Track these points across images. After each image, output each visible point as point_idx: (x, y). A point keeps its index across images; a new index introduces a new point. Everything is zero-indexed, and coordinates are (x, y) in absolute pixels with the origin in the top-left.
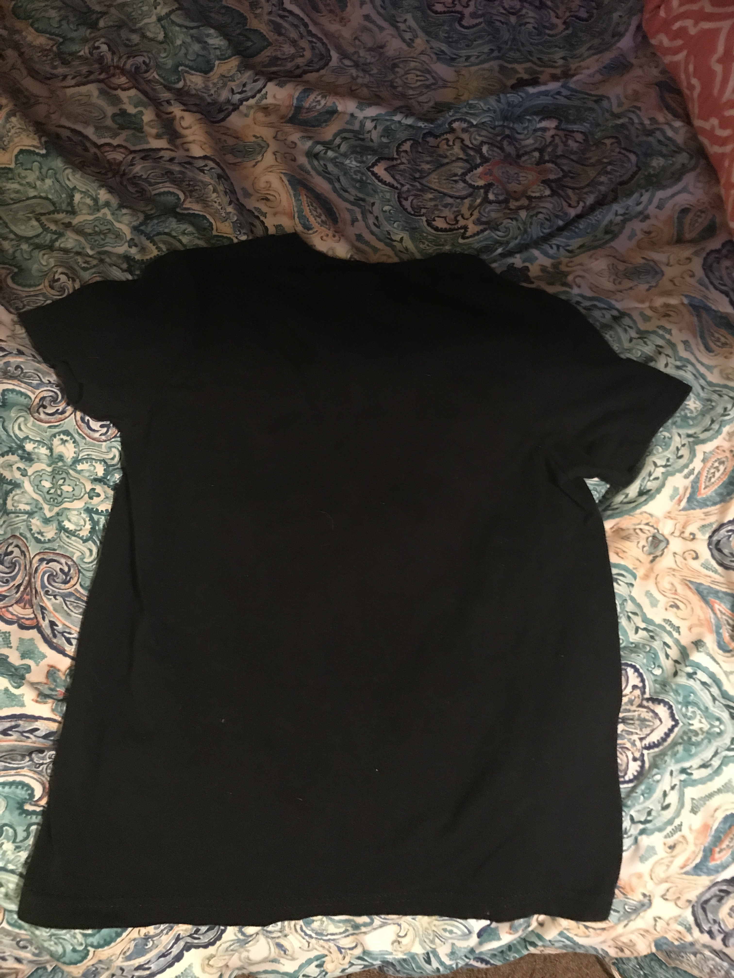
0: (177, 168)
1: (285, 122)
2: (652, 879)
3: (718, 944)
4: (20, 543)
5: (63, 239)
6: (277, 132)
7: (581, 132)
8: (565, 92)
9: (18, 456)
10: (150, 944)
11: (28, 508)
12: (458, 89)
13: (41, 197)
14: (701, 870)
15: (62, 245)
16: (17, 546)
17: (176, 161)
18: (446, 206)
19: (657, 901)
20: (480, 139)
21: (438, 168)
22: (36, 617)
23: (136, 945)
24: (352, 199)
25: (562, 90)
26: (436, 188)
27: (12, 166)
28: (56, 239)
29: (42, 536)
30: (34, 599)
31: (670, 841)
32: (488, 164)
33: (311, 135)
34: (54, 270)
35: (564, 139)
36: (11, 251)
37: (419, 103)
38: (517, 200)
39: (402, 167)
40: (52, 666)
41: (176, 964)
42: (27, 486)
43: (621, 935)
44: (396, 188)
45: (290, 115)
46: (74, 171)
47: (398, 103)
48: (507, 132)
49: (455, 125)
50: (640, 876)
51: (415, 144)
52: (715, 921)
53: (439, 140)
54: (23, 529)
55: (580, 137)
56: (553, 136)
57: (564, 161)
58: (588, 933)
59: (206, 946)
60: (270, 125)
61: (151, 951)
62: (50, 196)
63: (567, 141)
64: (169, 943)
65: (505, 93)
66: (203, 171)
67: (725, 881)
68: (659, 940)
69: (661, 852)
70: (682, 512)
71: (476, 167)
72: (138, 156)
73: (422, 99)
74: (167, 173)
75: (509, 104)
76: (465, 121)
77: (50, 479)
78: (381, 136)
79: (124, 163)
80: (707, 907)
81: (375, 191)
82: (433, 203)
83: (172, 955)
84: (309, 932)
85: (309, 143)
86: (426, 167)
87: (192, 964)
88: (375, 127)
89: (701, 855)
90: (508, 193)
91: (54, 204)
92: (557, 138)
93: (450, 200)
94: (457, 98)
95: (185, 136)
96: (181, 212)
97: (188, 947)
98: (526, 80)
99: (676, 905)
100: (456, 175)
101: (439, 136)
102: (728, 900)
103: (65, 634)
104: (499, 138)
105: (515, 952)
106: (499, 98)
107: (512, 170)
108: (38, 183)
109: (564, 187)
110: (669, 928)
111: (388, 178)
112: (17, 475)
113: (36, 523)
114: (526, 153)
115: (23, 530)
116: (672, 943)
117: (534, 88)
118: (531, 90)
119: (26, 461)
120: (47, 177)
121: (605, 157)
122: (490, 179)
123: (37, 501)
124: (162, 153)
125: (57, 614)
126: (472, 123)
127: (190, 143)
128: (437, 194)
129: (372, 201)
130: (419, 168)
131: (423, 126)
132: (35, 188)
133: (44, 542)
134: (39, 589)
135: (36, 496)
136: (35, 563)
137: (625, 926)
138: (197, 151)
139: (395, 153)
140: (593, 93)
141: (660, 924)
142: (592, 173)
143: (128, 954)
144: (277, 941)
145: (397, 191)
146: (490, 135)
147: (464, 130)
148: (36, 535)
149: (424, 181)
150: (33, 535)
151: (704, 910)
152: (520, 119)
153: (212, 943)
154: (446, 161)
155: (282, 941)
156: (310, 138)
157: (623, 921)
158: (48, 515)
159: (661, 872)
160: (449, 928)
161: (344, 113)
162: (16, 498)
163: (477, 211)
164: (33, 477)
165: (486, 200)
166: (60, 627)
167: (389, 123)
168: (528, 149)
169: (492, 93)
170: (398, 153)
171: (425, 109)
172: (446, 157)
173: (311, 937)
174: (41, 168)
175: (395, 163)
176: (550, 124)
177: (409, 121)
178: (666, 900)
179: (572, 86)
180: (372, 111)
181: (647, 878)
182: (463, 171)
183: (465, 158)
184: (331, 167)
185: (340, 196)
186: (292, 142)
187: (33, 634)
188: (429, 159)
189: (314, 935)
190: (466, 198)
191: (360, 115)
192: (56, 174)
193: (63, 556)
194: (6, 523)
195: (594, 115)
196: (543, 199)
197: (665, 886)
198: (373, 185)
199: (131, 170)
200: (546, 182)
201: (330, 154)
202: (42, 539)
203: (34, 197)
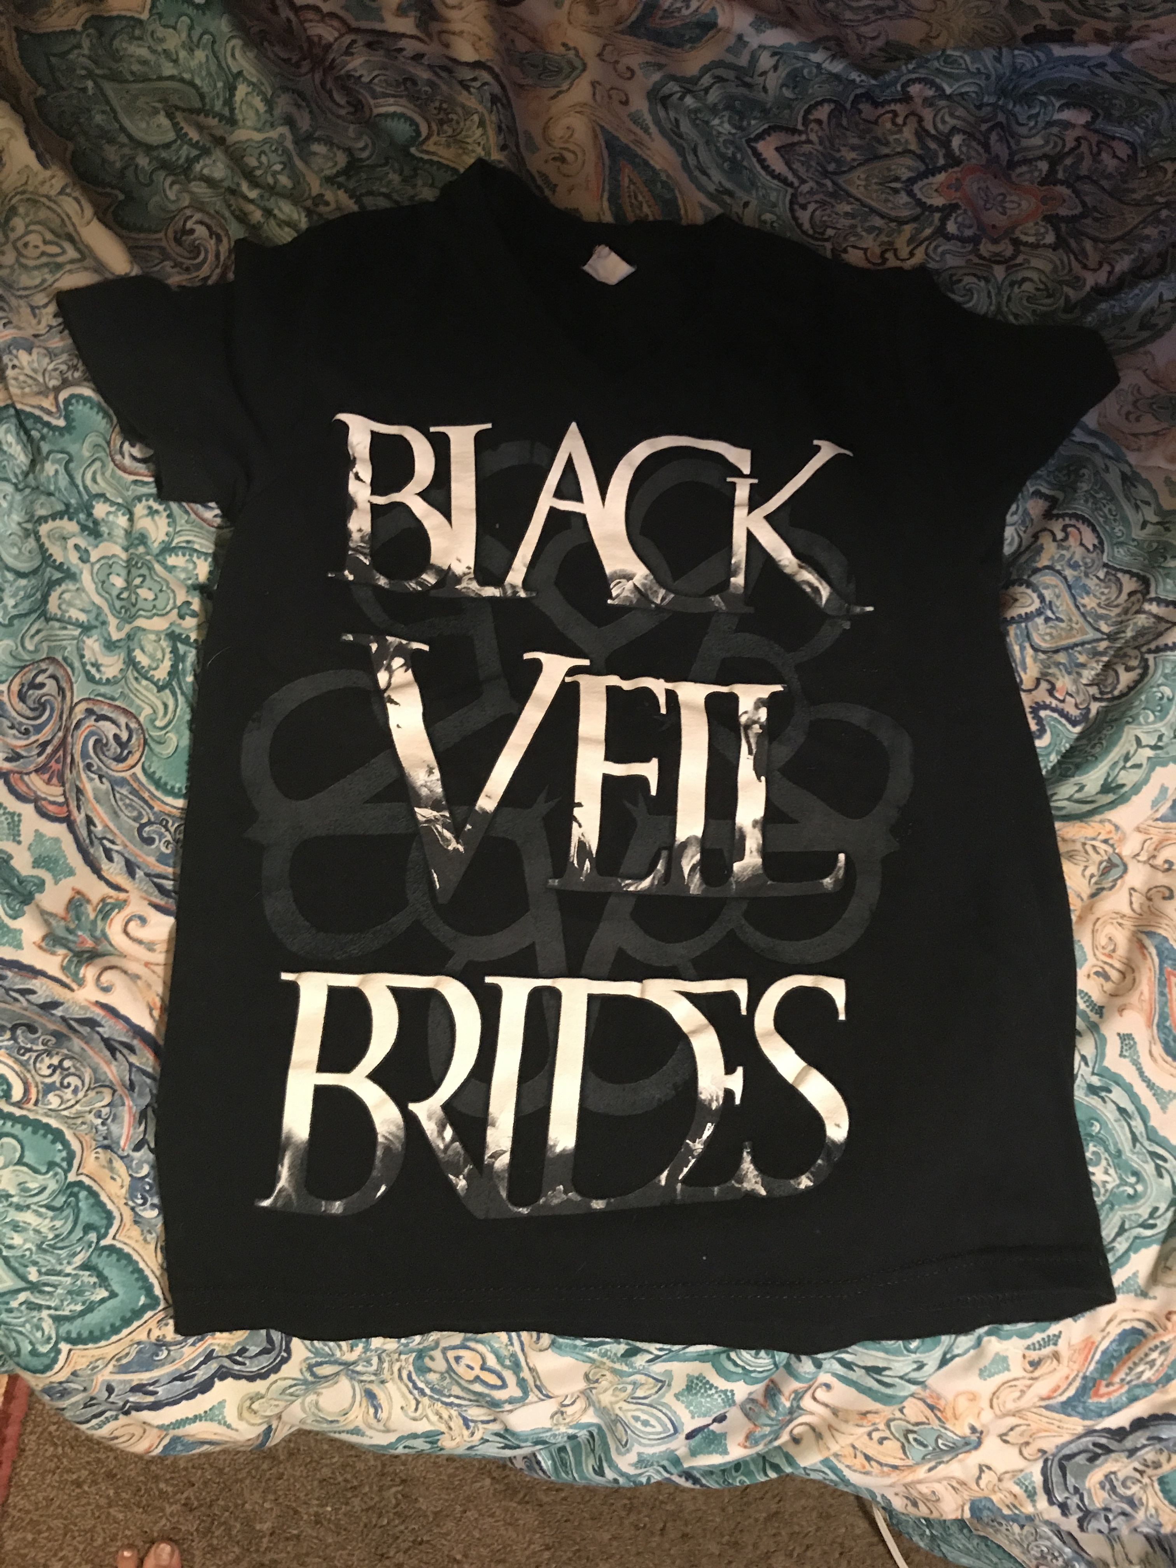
0: (424, 75)
1: (622, 32)
2: (991, 1407)
3: (1070, 1524)
4: (60, 674)
5: (208, 161)
6: (604, 46)
7: (1127, 142)
8: (1112, 66)
9: (78, 523)
10: (163, 1354)
11: (83, 617)
12: (930, 24)
13: (182, 80)
14: (1074, 1408)
15: (206, 171)
16: (53, 677)
17: (425, 61)
18: (870, 230)
19: (991, 1443)
20: (952, 122)
21: (867, 161)
22: (66, 803)
23: (139, 1352)
24: (712, 188)
25: (1110, 62)
26: (859, 196)
27: (145, 16)
28: (197, 159)
29: (98, 670)
30: (68, 771)
31: (1034, 1355)
32: (956, 169)
33: (663, 60)
34: (188, 212)
35: (1095, 149)
36: (118, 165)
37: (859, 36)
38: (995, 241)
39: (807, 148)
40: (78, 892)
41: (199, 1396)
42: (86, 579)
43: (920, 1482)
44: (791, 185)
45: (633, 17)
46: (246, 45)
47: (823, 31)
48: (1001, 118)
49: (915, 90)
50: (973, 1397)
51: (838, 109)
52: (1076, 1490)
53: (881, 111)
54: (70, 650)
55: (1123, 151)
56: (1078, 139)
57: (1087, 187)
58: (868, 1468)
59: (251, 1378)
60: (596, 31)
61: (163, 1365)
62: (198, 82)
63: (1099, 153)
64: (193, 1360)
65: (1012, 48)
66: (467, 88)
67: (1108, 1430)
68: (980, 1501)
69: (1017, 1368)
70: (1160, 824)
71: (933, 171)
72: (361, 40)
73: (867, 30)
74: (405, 80)
75: (1014, 69)
76: (932, 84)
77: (124, 573)
78: (783, 85)
79: (335, 47)
80: (1069, 1465)
81: (753, 184)
82: (848, 222)
83: (196, 1380)
84: (421, 1385)
85: (657, 77)
86: (850, 156)
87: (224, 1401)
88: (775, 68)
89: (1077, 1384)
90: (981, 226)
91: (202, 97)
92: (1085, 145)
93: (878, 222)
94: (927, 40)
95: (447, 21)
96: (419, 155)
97: (222, 1374)
98: (1050, 31)
99: (1021, 1453)
100: (897, 179)
101: (883, 104)
102: (1106, 1461)
103: (105, 842)
104: (984, 127)
105: (743, 1474)
106: (1000, 53)
107: (996, 188)
108: (183, 54)
109: (1079, 235)
110: (1002, 1485)
111: (778, 165)
112: (73, 558)
113: (93, 645)
114: (1026, 161)
115: (71, 653)
116: (1000, 1510)
117: (1064, 47)
118: (1058, 51)
119: (89, 535)
120: (198, 46)
121: (1160, 194)
122: (955, 196)
123: (99, 608)
124: (403, 43)
125: (97, 806)
126: (943, 91)
127: (454, 33)
128: (857, 206)
129: (746, 198)
130: (838, 155)
131: (858, 80)
132: (175, 61)
133: (99, 682)
134: (77, 757)
135: (98, 600)
136: (79, 712)
137: (930, 1470)
138: (465, 52)
139: (800, 120)
140: (1161, 77)
141: (987, 1476)
142: (1133, 218)
143: (124, 1361)
144: (368, 1386)
145: (790, 191)
146: (972, 119)
147: (928, 102)
148: (89, 667)
149: (840, 180)
150: (84, 665)
151: (1063, 1468)
152: (1027, 98)
153: (264, 1376)
154: (886, 151)
155: (376, 1389)
156: (660, 66)
157: (930, 1460)
158: (115, 636)
159: (1009, 1400)
160: (644, 1417)
161: (728, 31)
162: (66, 596)
163: (922, 249)
164: (97, 566)
165: (941, 231)
166: (99, 829)
167: (800, 64)
168: (1030, 155)
169: (988, 43)
170: (806, 122)
171: (867, 50)
172: (887, 144)
173: (422, 1393)
174: (191, 28)
175: (796, 138)
176: (1079, 117)
177: (837, 67)
178: (1006, 1442)
179: (1127, 56)
180: (776, 37)
181: (985, 1404)
182: (911, 174)
183: (919, 152)
184: (685, 127)
185: (693, 179)
186: (628, 68)
187: (59, 830)
188: (855, 141)
189: (428, 1391)
190: (907, 223)
191: (754, 40)
192: (214, 42)
193: (126, 712)
194: (41, 635)
195: (1155, 116)
196: (1040, 251)
197: (1012, 1421)
198: (751, 171)
199: (346, 64)
200: (1052, 220)
201: (689, 100)
202: (97, 676)
203: (171, 78)
